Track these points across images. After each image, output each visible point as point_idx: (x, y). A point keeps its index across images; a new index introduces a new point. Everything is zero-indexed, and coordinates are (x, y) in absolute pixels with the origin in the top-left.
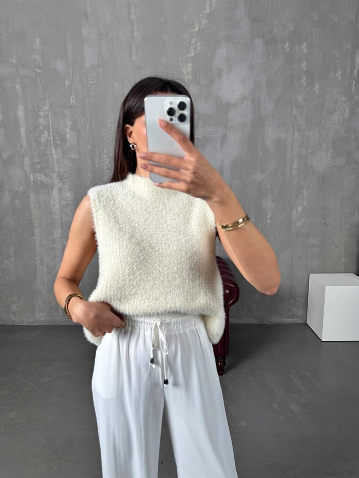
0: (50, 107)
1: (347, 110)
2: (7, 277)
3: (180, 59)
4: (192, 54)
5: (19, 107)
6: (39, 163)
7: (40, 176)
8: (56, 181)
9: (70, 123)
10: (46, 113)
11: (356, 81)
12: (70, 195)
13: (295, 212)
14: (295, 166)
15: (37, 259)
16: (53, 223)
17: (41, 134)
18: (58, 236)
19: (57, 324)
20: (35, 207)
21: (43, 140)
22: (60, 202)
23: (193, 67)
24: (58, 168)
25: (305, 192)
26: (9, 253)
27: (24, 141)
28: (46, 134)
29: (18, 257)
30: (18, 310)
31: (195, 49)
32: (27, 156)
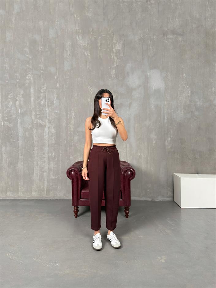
0: (46, 88)
2: (20, 173)
3: (109, 68)
4: (115, 65)
5: (32, 88)
6: (39, 115)
8: (47, 124)
9: (56, 96)
10: (44, 91)
12: (54, 131)
13: (167, 141)
15: (35, 163)
16: (44, 144)
17: (41, 101)
18: (46, 151)
19: (43, 199)
20: (35, 136)
21: (42, 103)
22: (49, 134)
23: (115, 71)
24: (49, 117)
25: (171, 131)
27: (32, 104)
28: (44, 101)
29: (25, 162)
31: (117, 63)
32: (33, 111)
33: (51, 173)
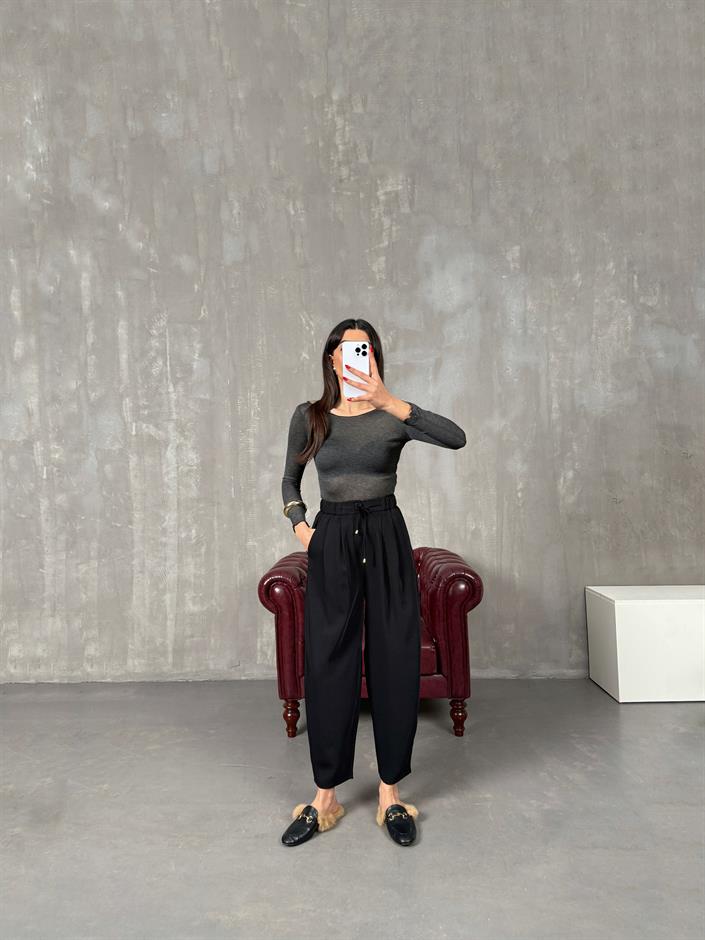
0: (168, 322)
1: (629, 318)
2: (84, 596)
3: (367, 251)
4: (386, 243)
5: (123, 324)
6: (146, 407)
7: (147, 427)
8: (173, 435)
10: (161, 331)
11: (638, 276)
12: (194, 456)
13: (562, 480)
14: (555, 405)
15: (134, 563)
16: (164, 502)
17: (151, 363)
18: (172, 523)
19: (162, 679)
20: (136, 477)
22: (178, 468)
23: (387, 261)
24: (177, 413)
25: (575, 448)
26: (89, 552)
27: (125, 374)
28: (161, 363)
29: (103, 560)
30: (98, 655)
31: (390, 235)
32: (128, 396)
33: (186, 595)
